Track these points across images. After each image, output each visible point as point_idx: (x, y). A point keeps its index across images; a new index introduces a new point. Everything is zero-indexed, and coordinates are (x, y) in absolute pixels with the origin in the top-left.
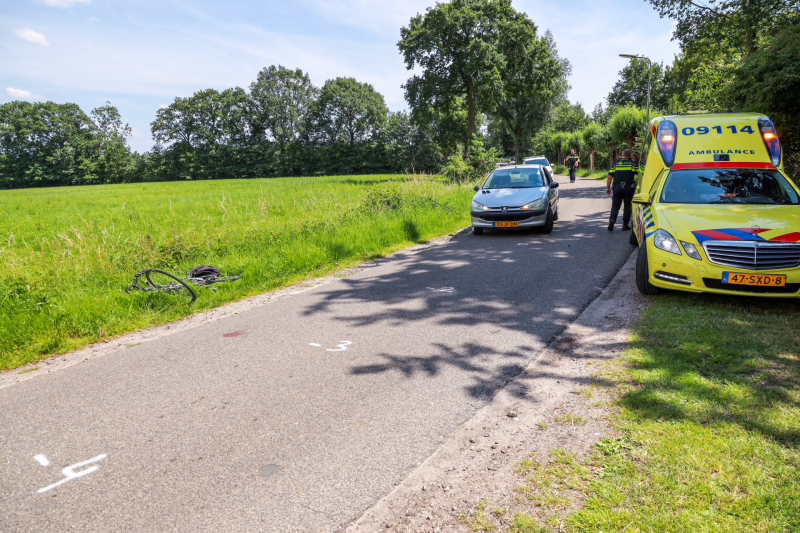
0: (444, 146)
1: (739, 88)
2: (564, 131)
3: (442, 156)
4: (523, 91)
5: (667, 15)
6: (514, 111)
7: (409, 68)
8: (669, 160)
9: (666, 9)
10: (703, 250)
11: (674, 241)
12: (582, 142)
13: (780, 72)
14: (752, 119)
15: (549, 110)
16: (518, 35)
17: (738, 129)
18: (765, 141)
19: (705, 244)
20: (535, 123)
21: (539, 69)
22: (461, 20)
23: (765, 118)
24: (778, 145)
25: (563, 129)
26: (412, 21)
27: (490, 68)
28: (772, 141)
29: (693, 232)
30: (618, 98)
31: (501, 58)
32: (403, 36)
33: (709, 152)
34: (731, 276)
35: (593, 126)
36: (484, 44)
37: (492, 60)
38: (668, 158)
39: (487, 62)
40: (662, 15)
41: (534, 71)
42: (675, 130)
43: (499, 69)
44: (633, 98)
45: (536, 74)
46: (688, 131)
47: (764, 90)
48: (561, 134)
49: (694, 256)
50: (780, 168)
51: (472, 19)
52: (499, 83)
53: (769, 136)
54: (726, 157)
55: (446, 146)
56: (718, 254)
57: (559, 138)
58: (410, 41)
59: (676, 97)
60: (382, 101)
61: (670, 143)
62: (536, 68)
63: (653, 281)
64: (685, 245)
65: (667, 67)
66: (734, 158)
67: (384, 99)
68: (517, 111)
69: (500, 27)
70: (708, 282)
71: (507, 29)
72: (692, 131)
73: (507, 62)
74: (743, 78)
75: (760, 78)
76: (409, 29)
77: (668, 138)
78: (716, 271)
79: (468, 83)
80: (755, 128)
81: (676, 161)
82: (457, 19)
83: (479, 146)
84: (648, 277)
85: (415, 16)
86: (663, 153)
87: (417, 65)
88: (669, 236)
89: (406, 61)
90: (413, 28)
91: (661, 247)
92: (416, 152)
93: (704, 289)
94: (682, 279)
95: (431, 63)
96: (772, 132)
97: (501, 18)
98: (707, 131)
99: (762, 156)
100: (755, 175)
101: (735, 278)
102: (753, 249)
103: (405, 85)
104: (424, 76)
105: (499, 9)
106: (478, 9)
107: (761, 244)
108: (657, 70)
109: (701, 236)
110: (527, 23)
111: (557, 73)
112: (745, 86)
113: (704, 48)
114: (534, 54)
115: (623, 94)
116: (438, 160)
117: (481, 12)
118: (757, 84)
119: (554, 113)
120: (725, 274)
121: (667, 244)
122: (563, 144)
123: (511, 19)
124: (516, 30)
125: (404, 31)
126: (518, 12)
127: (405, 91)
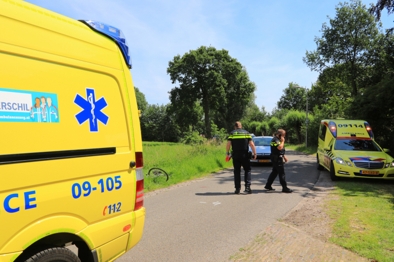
0: (181, 126)
1: (353, 109)
2: (256, 121)
3: (180, 132)
4: (235, 99)
5: (314, 70)
6: (227, 109)
7: (173, 83)
8: (335, 135)
9: (313, 67)
10: (353, 164)
11: (343, 161)
12: (268, 127)
13: (369, 105)
14: (362, 122)
15: (245, 109)
16: (233, 70)
17: (358, 126)
18: (367, 131)
19: (353, 161)
20: (238, 116)
21: (244, 87)
22: (204, 60)
23: (366, 122)
24: (372, 132)
25: (255, 120)
26: (175, 58)
27: (219, 86)
28: (370, 131)
29: (349, 158)
30: (284, 105)
31: (225, 81)
32: (170, 65)
33: (349, 133)
34: (362, 172)
35: (274, 119)
36: (216, 74)
37: (220, 82)
38: (334, 134)
39: (218, 83)
40: (312, 69)
41: (241, 88)
42: (336, 125)
43: (224, 87)
44: (291, 105)
45: (242, 90)
46: (340, 126)
47: (364, 111)
48: (254, 122)
49: (350, 165)
50: (373, 140)
51: (209, 60)
52: (224, 94)
53: (368, 129)
54: (355, 135)
55: (183, 126)
56: (358, 165)
57: (253, 125)
58: (174, 69)
59: (317, 107)
60: (144, 98)
61: (334, 129)
62: (242, 87)
63: (337, 174)
64: (347, 162)
65: (308, 89)
66: (357, 136)
67: (145, 96)
68: (228, 108)
69: (223, 65)
70: (355, 174)
71: (227, 66)
72: (342, 126)
73: (227, 83)
74: (355, 105)
75: (362, 106)
76: (173, 62)
77: (333, 128)
78: (358, 170)
79: (205, 93)
80: (363, 126)
81: (338, 136)
82: (201, 59)
83: (215, 127)
84: (335, 173)
85: (176, 56)
86: (332, 133)
87: (177, 81)
88: (342, 159)
89: (171, 79)
90: (176, 62)
91: (339, 163)
92: (164, 129)
93: (354, 176)
94: (347, 173)
95: (184, 81)
96: (370, 127)
97: (224, 60)
98: (347, 126)
99: (367, 136)
100: (365, 142)
101: (364, 172)
102: (368, 163)
103: (170, 91)
104: (181, 87)
105: (223, 56)
106: (212, 55)
107: (370, 162)
108: (303, 90)
109: (352, 160)
110: (237, 64)
111: (252, 90)
112: (356, 109)
113: (332, 86)
114: (241, 79)
115: (285, 102)
116: (178, 134)
117: (214, 57)
118: (361, 108)
119: (249, 110)
120: (361, 171)
121: (341, 162)
122: (257, 128)
123: (229, 62)
124: (232, 67)
125: (170, 63)
126: (232, 58)
127: (170, 95)
